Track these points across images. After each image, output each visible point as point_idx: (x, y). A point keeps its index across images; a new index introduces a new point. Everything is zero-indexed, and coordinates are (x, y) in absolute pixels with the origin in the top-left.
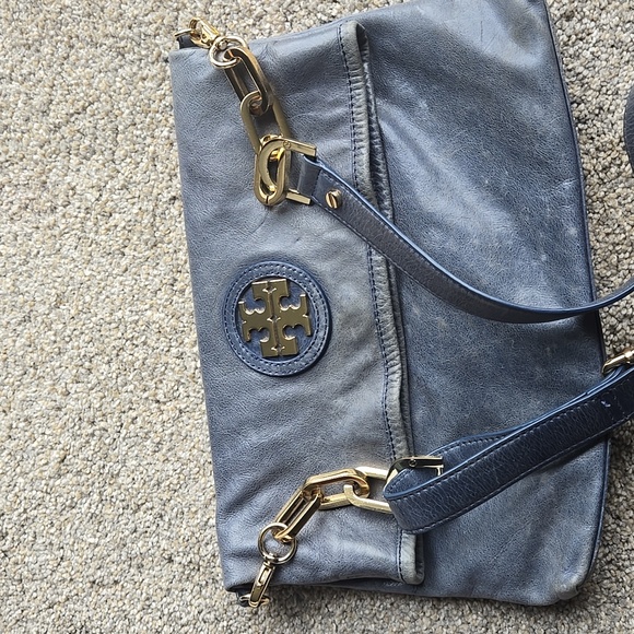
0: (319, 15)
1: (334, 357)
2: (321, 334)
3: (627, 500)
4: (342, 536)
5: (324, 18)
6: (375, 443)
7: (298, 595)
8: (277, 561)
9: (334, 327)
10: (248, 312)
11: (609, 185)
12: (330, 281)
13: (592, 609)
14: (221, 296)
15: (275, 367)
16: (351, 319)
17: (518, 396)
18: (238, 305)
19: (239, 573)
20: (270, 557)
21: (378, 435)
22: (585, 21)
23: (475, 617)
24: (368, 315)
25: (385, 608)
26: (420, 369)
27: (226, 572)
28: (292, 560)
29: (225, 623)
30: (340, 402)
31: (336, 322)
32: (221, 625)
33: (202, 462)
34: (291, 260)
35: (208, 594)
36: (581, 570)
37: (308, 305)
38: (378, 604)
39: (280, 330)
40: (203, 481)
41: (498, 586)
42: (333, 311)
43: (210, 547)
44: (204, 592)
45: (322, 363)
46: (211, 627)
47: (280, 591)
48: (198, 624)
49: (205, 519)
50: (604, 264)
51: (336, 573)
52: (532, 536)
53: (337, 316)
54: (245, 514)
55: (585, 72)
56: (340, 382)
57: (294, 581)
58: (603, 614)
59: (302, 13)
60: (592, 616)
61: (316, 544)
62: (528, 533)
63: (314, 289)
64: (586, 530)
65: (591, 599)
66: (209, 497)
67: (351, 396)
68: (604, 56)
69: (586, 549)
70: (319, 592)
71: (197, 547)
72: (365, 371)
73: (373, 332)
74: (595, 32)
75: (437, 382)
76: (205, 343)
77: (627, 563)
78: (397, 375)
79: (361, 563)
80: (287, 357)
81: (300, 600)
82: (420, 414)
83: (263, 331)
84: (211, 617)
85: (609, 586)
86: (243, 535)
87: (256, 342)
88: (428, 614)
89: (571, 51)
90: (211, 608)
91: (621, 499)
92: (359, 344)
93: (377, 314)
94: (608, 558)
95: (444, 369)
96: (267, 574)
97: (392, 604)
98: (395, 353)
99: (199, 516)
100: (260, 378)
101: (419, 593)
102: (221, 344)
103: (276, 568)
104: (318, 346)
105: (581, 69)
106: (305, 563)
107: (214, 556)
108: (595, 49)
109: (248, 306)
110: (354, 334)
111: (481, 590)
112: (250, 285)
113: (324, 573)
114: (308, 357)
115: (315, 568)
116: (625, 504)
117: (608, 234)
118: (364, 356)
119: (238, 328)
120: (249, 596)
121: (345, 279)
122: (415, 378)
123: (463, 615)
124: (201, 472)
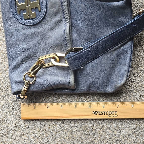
1: (47, 19)
2: (44, 10)
3: (135, 62)
6: (61, 46)
7: (35, 97)
8: (30, 83)
9: (48, 8)
10: (19, 4)
13: (124, 95)
15: (28, 22)
16: (53, 5)
17: (105, 29)
20: (27, 82)
21: (63, 43)
23: (90, 100)
24: (59, 4)
25: (63, 99)
26: (75, 22)
28: (34, 83)
29: (12, 108)
30: (50, 33)
31: (49, 6)
32: (10, 108)
33: (4, 57)
35: (6, 99)
36: (125, 79)
38: (61, 98)
39: (30, 9)
40: (4, 63)
41: (98, 88)
42: (48, 2)
43: (7, 84)
44: (5, 98)
45: (44, 20)
46: (7, 109)
47: (30, 96)
48: (3, 109)
49: (5, 75)
51: (49, 87)
52: (109, 71)
53: (49, 4)
54: (19, 70)
56: (50, 26)
58: (127, 96)
60: (124, 97)
61: (42, 78)
62: (108, 70)
64: (126, 68)
65: (124, 92)
66: (6, 68)
67: (53, 31)
69: (126, 73)
70: (42, 96)
71: (2, 84)
72: (59, 22)
73: (60, 10)
75: (81, 25)
76: (4, 16)
78: (68, 23)
79: (57, 82)
80: (32, 19)
81: (36, 99)
82: (75, 36)
83: (24, 10)
84: (7, 106)
85: (129, 87)
87: (22, 14)
88: (76, 100)
90: (7, 103)
91: (133, 62)
92: (56, 13)
93: (62, 3)
94: (129, 79)
95: (83, 21)
97: (65, 98)
98: (67, 16)
99: (3, 74)
100: (23, 26)
101: (74, 92)
102: (10, 15)
103: (29, 85)
104: (43, 14)
106: (38, 84)
107: (8, 87)
109: (19, 2)
110: (54, 10)
111: (93, 90)
113: (45, 86)
115: (42, 85)
116: (134, 63)
118: (57, 18)
119: (16, 9)
120: (20, 95)
122: (73, 25)
123: (86, 100)
124: (3, 60)
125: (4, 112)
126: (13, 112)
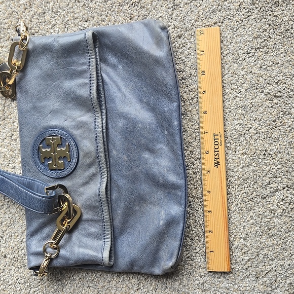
0: (79, 27)
1: (79, 171)
2: (74, 161)
3: (196, 232)
4: (80, 246)
5: (82, 28)
6: (95, 207)
7: (61, 272)
8: (51, 257)
9: (80, 158)
10: (43, 150)
11: (193, 106)
12: (79, 138)
13: (181, 277)
14: (32, 143)
15: (54, 174)
16: (87, 155)
17: (154, 189)
18: (39, 147)
19: (34, 262)
20: (48, 255)
21: (97, 204)
22: (185, 39)
23: (134, 280)
24: (94, 154)
25: (97, 277)
26: (115, 177)
27: (29, 261)
28: (57, 256)
29: (28, 284)
30: (81, 189)
31: (81, 156)
32: (27, 285)
33: (21, 214)
34: (62, 129)
35: (21, 271)
37: (69, 148)
38: (95, 275)
39: (57, 159)
40: (21, 222)
41: (142, 267)
42: (80, 151)
43: (23, 251)
44: (19, 270)
45: (74, 173)
46: (22, 286)
47: (53, 270)
48: (16, 284)
49: (22, 239)
50: (190, 137)
51: (76, 262)
52: (157, 246)
53: (81, 154)
54: (38, 237)
55: (186, 60)
56: (82, 181)
57: (58, 265)
58: (185, 279)
59: (72, 25)
60: (180, 279)
61: (68, 249)
62: (155, 245)
63: (72, 142)
64: (177, 244)
65: (180, 272)
66: (24, 229)
67: (86, 187)
68: (192, 54)
69: (176, 252)
70: (70, 270)
71: (17, 251)
72: (92, 177)
73: (95, 161)
74: (189, 44)
75: (121, 182)
76: (24, 162)
77: (195, 258)
78: (105, 179)
79: (87, 258)
80: (59, 170)
81: (61, 274)
82: (114, 195)
83: (50, 158)
84: (23, 281)
85: (187, 267)
86: (36, 246)
87: (46, 163)
88: (115, 279)
89: (180, 51)
90: (22, 277)
91: (194, 232)
92: (90, 165)
93: (98, 153)
94: (188, 256)
95: (125, 177)
96: (46, 262)
97: (100, 275)
98: (105, 170)
99: (19, 237)
100: (48, 178)
101: (111, 270)
102: (31, 163)
103: (51, 260)
104: (73, 166)
105: (184, 58)
106: (63, 258)
107: (25, 255)
108: (189, 51)
109: (43, 147)
110: (88, 161)
111: (136, 269)
112: (45, 139)
113: (71, 262)
114: (69, 170)
115: (67, 260)
116: (195, 234)
117: (192, 125)
118: (92, 170)
119: (39, 157)
120: (38, 272)
121: (85, 138)
122: (113, 181)
123: (129, 280)
124: (21, 218)
125: (18, 289)
126: (30, 291)
